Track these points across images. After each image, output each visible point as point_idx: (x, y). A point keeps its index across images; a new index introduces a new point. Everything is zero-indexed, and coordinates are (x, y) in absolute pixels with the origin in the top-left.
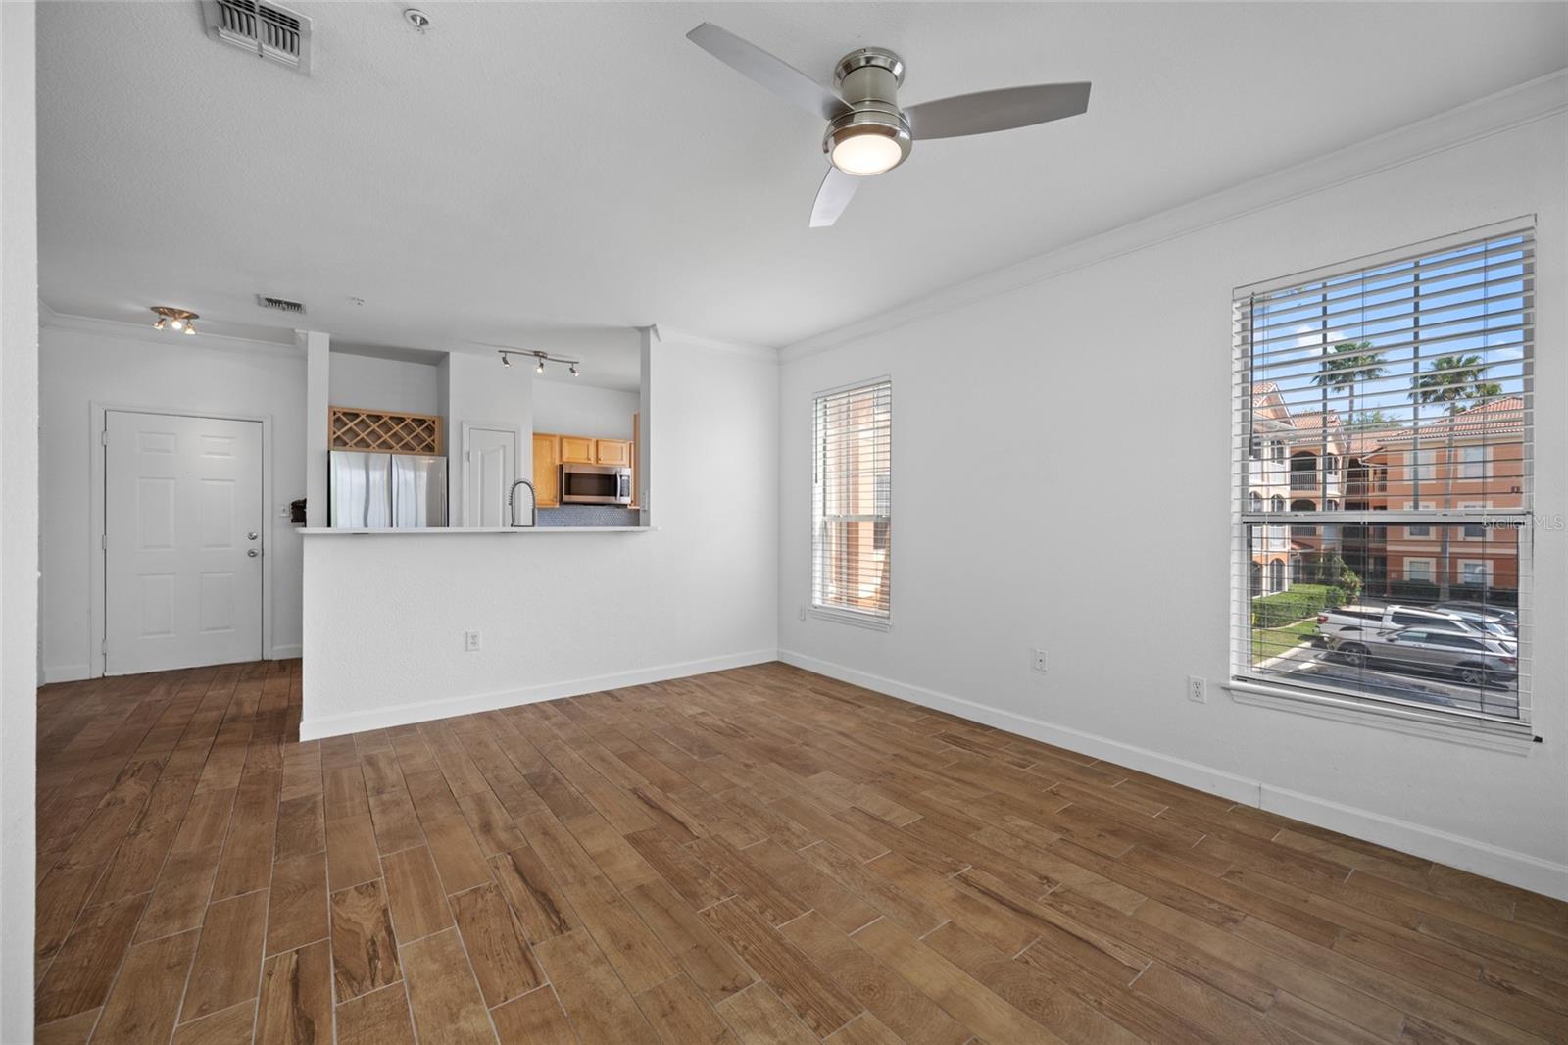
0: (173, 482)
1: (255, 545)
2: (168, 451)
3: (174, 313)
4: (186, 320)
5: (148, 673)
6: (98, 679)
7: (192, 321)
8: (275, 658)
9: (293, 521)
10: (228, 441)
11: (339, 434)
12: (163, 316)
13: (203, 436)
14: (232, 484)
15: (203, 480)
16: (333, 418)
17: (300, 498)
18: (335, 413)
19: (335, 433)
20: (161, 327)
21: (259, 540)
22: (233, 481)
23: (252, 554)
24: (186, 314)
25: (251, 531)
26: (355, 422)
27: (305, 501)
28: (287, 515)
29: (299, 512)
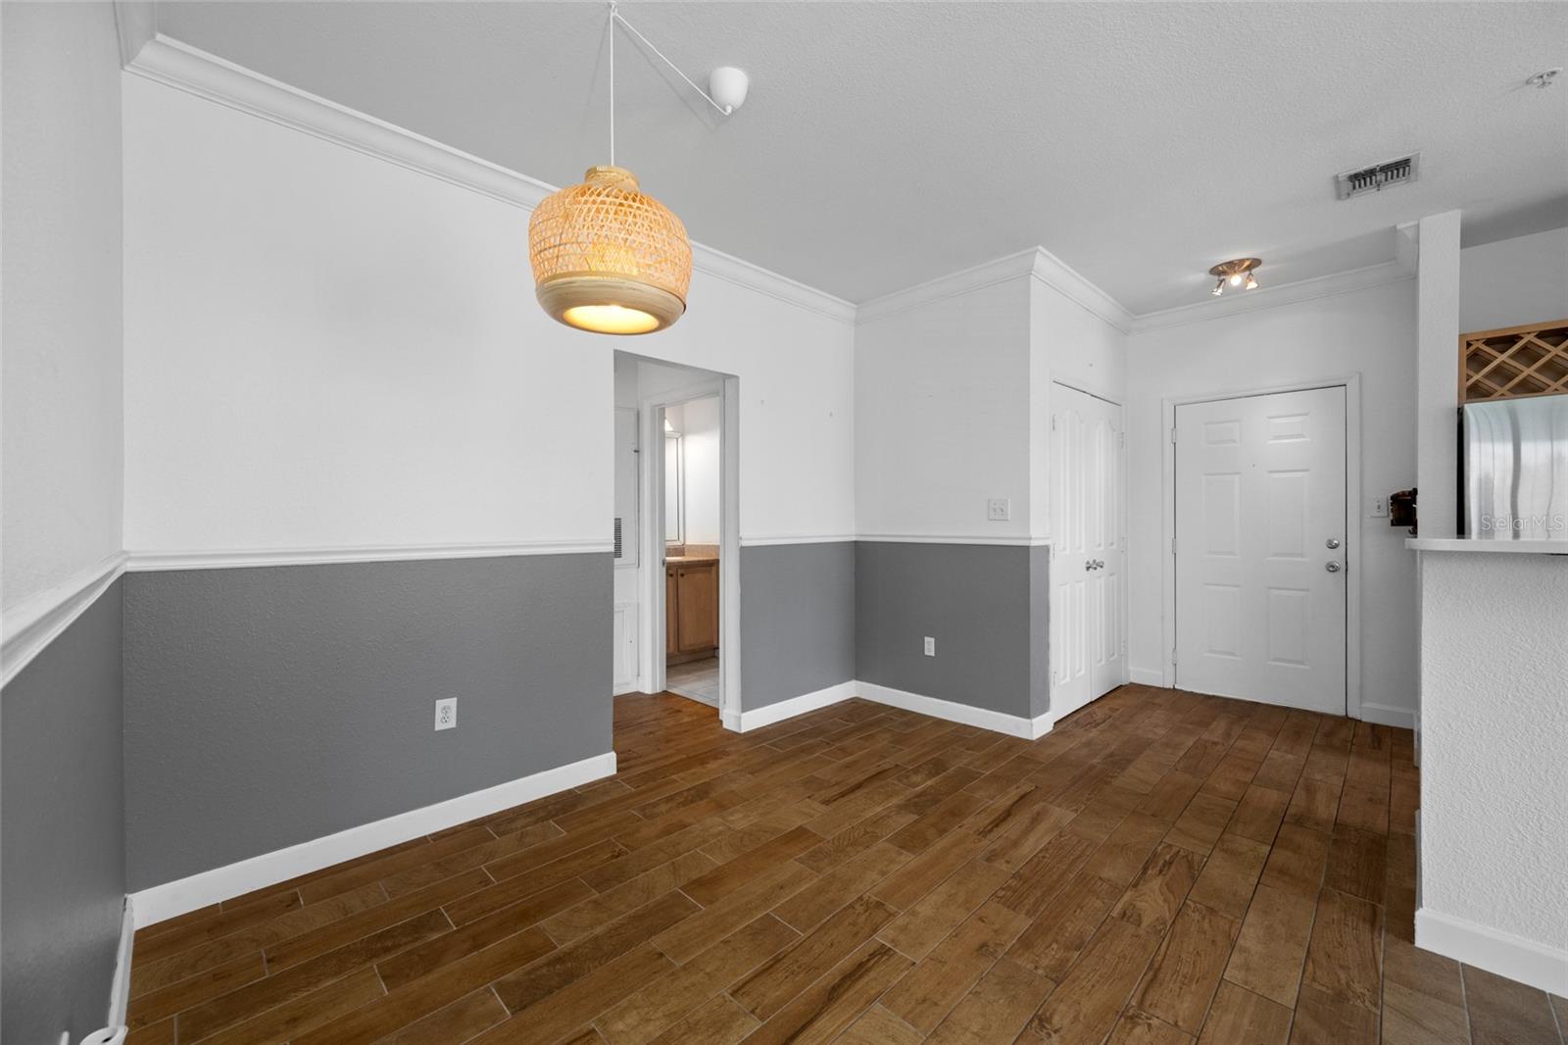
0: (1238, 476)
1: (1336, 555)
2: (1234, 441)
3: (1232, 266)
4: (1247, 273)
5: (1214, 696)
6: (1169, 689)
7: (1254, 271)
8: (1365, 719)
9: (1393, 524)
10: (1300, 419)
11: (1476, 377)
12: (1222, 277)
13: (1270, 418)
14: (1306, 474)
15: (1271, 472)
16: (1466, 353)
17: (1406, 487)
18: (1469, 345)
19: (1469, 377)
20: (1220, 290)
21: (1342, 549)
22: (1307, 470)
23: (1332, 568)
24: (1247, 263)
25: (1330, 537)
26: (1511, 351)
27: (1415, 492)
28: (1386, 515)
29: (1403, 510)
